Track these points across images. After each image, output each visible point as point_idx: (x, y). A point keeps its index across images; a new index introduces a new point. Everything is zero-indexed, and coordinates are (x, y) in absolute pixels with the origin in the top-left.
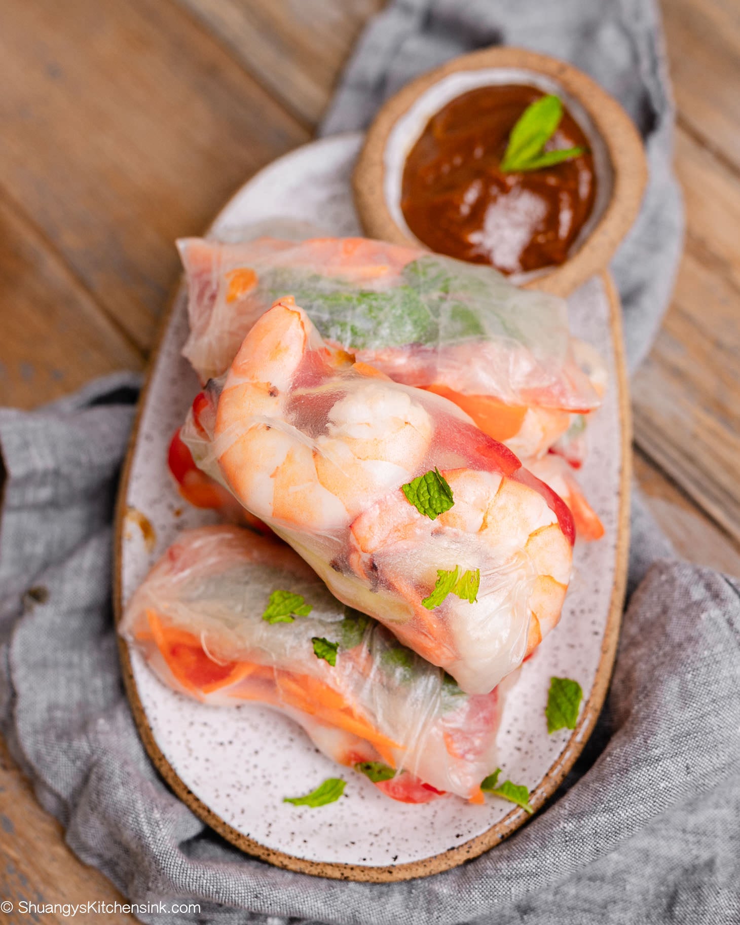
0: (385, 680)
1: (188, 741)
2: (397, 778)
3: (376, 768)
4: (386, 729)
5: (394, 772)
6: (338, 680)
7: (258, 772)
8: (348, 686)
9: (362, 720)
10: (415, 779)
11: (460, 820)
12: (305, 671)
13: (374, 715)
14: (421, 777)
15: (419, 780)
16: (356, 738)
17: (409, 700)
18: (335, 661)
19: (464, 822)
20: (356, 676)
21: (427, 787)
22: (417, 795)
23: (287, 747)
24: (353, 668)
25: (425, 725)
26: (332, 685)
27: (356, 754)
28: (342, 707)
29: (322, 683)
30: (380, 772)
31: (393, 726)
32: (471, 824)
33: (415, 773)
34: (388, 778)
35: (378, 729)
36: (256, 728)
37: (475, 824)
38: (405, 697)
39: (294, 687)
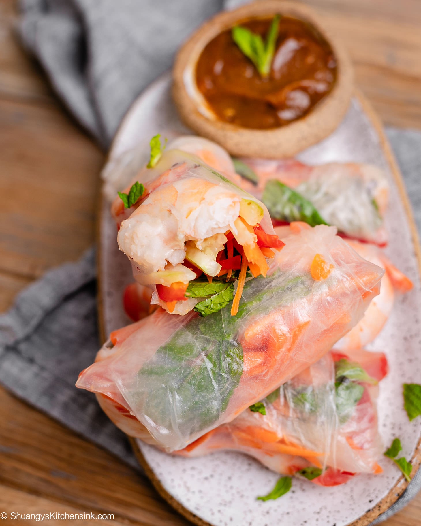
0: (299, 415)
1: (185, 483)
2: (324, 473)
3: (309, 470)
4: (309, 445)
5: (321, 470)
6: (270, 424)
7: (234, 491)
8: (277, 426)
9: (292, 445)
10: (336, 471)
11: (369, 490)
12: (248, 424)
13: (299, 439)
14: (340, 468)
15: (339, 471)
16: (292, 456)
17: (319, 424)
18: (265, 412)
19: (372, 491)
20: (281, 418)
21: (345, 473)
22: (339, 479)
23: (248, 470)
24: (278, 414)
25: (333, 437)
26: (266, 428)
27: (294, 466)
28: (277, 440)
29: (261, 428)
30: (312, 473)
31: (313, 443)
32: (377, 492)
33: (335, 467)
34: (318, 475)
35: (304, 447)
36: (225, 463)
37: (379, 491)
38: (315, 423)
39: (243, 435)
